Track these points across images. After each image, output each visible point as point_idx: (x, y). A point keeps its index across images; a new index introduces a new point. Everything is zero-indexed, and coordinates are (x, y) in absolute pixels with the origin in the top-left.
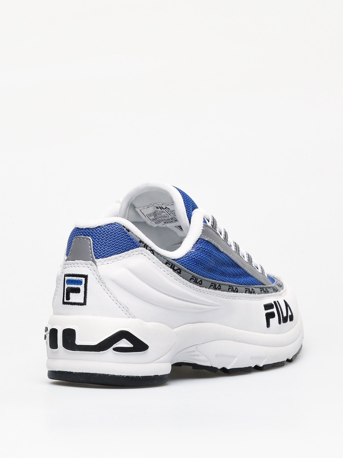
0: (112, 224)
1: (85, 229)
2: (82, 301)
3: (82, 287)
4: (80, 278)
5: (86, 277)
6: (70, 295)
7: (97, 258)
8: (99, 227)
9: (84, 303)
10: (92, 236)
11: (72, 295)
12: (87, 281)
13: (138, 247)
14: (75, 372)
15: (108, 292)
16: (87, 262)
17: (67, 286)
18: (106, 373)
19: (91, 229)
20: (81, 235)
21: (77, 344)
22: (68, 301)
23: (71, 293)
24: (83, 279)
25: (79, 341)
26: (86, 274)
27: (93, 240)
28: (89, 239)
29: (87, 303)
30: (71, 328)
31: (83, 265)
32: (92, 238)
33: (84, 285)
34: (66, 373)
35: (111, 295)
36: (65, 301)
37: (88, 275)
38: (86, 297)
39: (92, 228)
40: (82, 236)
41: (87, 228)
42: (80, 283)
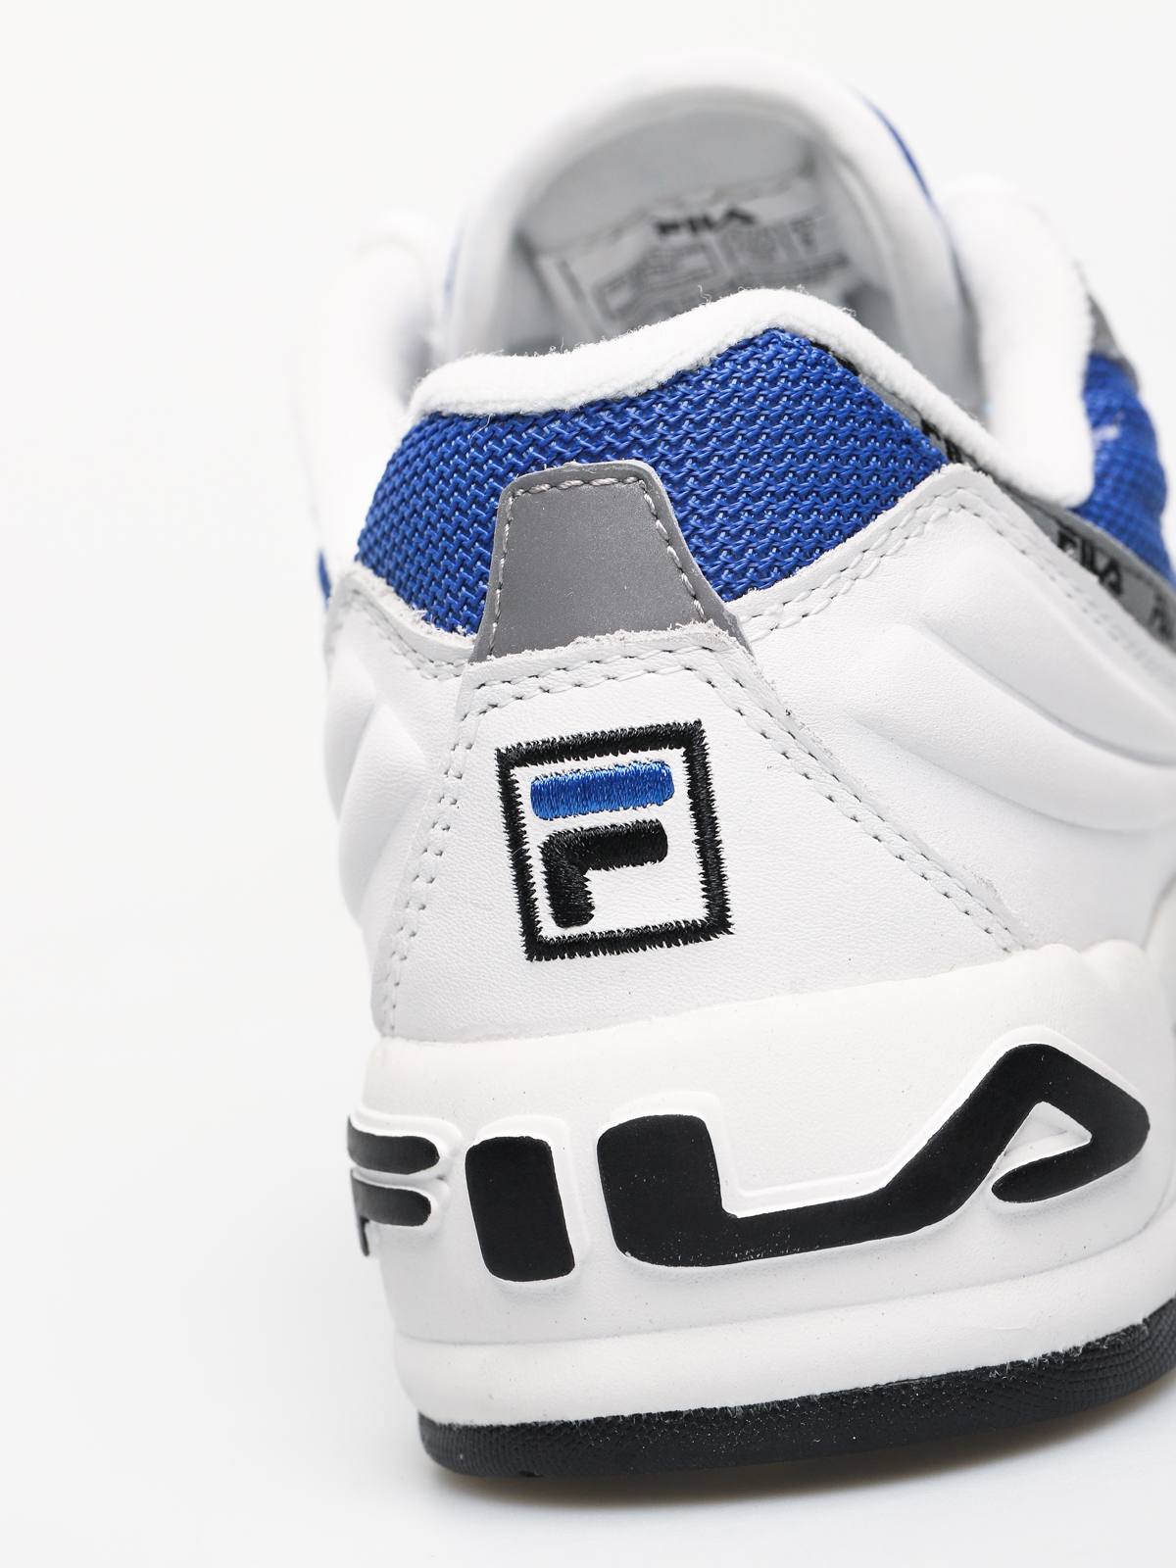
0: (750, 342)
1: (582, 411)
2: (695, 909)
3: (675, 816)
4: (646, 757)
5: (688, 738)
6: (590, 886)
7: (731, 592)
8: (681, 377)
9: (717, 922)
10: (647, 451)
11: (601, 883)
12: (705, 766)
13: (938, 467)
14: (744, 1408)
15: (858, 809)
16: (669, 633)
17: (538, 831)
18: (969, 1364)
19: (631, 402)
20: (561, 458)
21: (740, 1215)
22: (575, 931)
23: (590, 874)
24: (674, 759)
25: (746, 1194)
26: (683, 717)
27: (664, 477)
28: (639, 476)
29: (736, 915)
30: (661, 1112)
31: (650, 664)
32: (654, 465)
33: (691, 794)
34: (670, 1427)
35: (880, 828)
36: (550, 930)
37: (698, 723)
38: (721, 878)
39: (631, 394)
40: (574, 463)
41: (591, 404)
42: (656, 786)
